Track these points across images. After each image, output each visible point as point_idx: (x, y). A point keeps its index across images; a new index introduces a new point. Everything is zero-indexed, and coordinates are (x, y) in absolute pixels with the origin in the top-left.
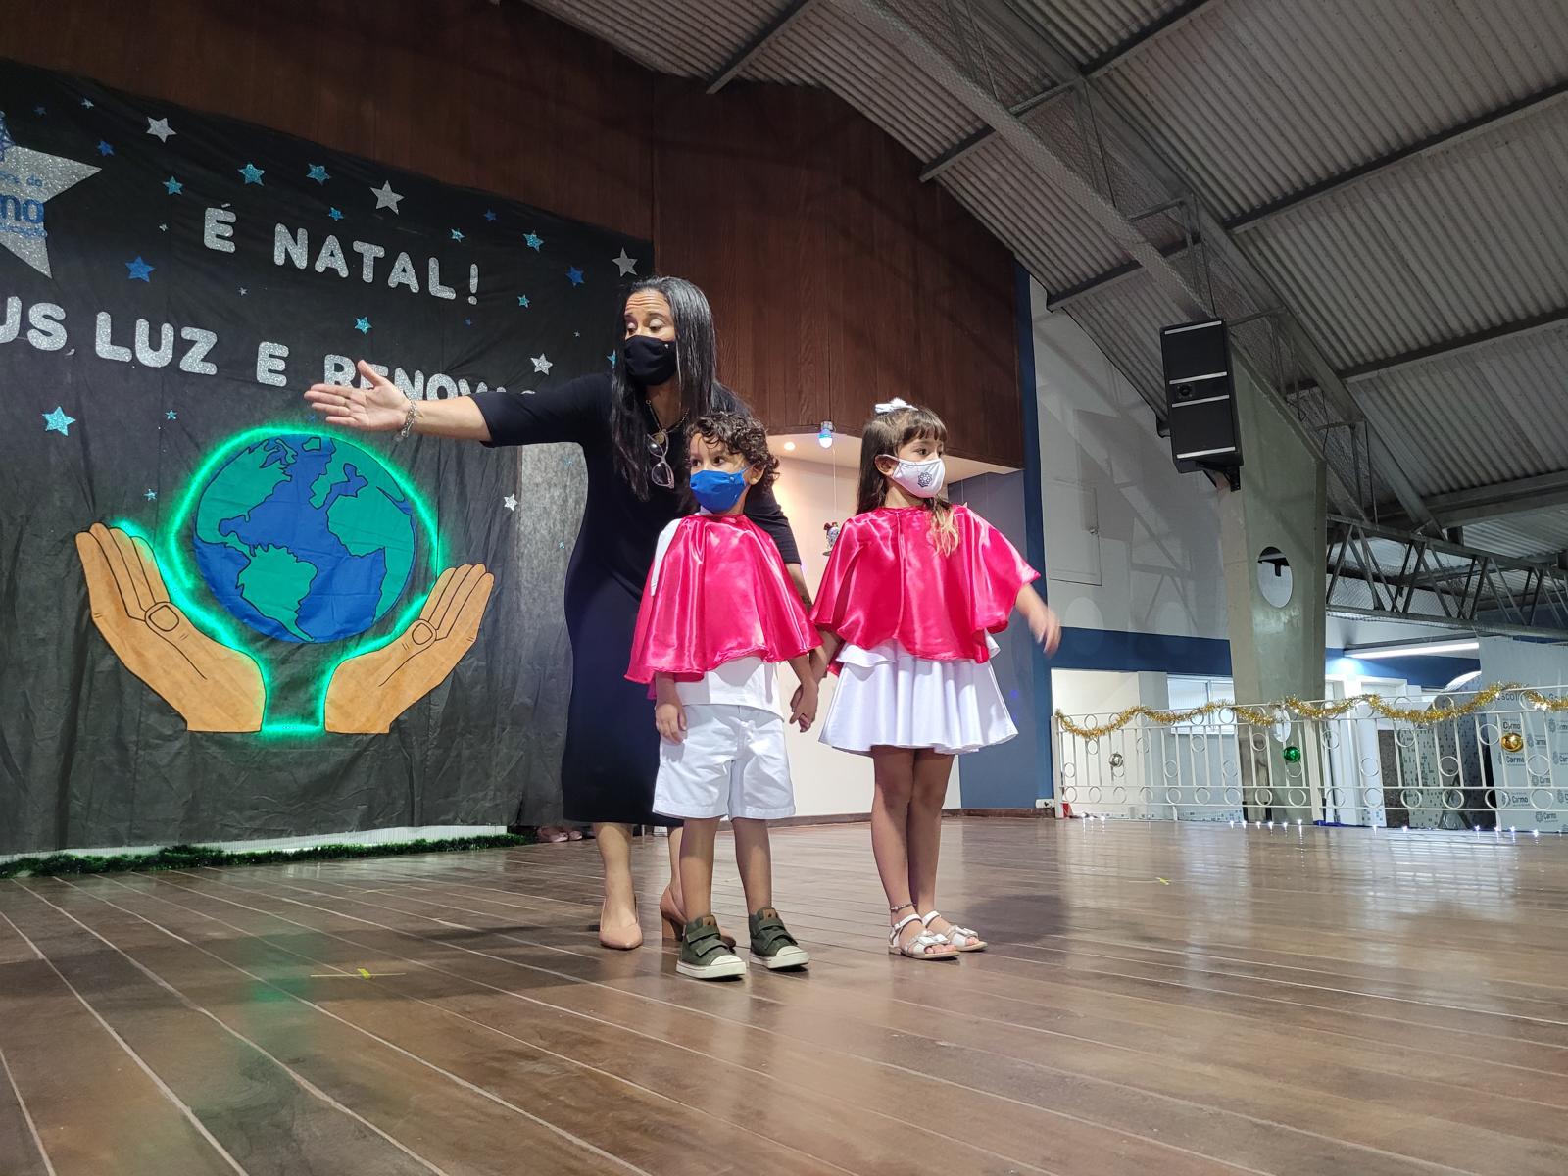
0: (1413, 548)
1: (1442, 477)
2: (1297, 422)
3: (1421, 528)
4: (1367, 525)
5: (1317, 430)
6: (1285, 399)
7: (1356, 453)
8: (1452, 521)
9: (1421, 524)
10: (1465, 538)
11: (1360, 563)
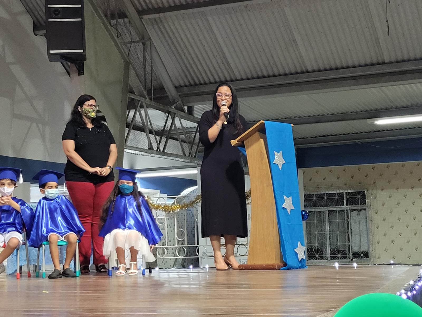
0: (170, 116)
1: (186, 77)
2: (116, 38)
3: (175, 105)
4: (148, 101)
5: (125, 43)
6: (110, 23)
7: (145, 59)
8: (190, 102)
9: (174, 102)
10: (195, 112)
11: (143, 123)
